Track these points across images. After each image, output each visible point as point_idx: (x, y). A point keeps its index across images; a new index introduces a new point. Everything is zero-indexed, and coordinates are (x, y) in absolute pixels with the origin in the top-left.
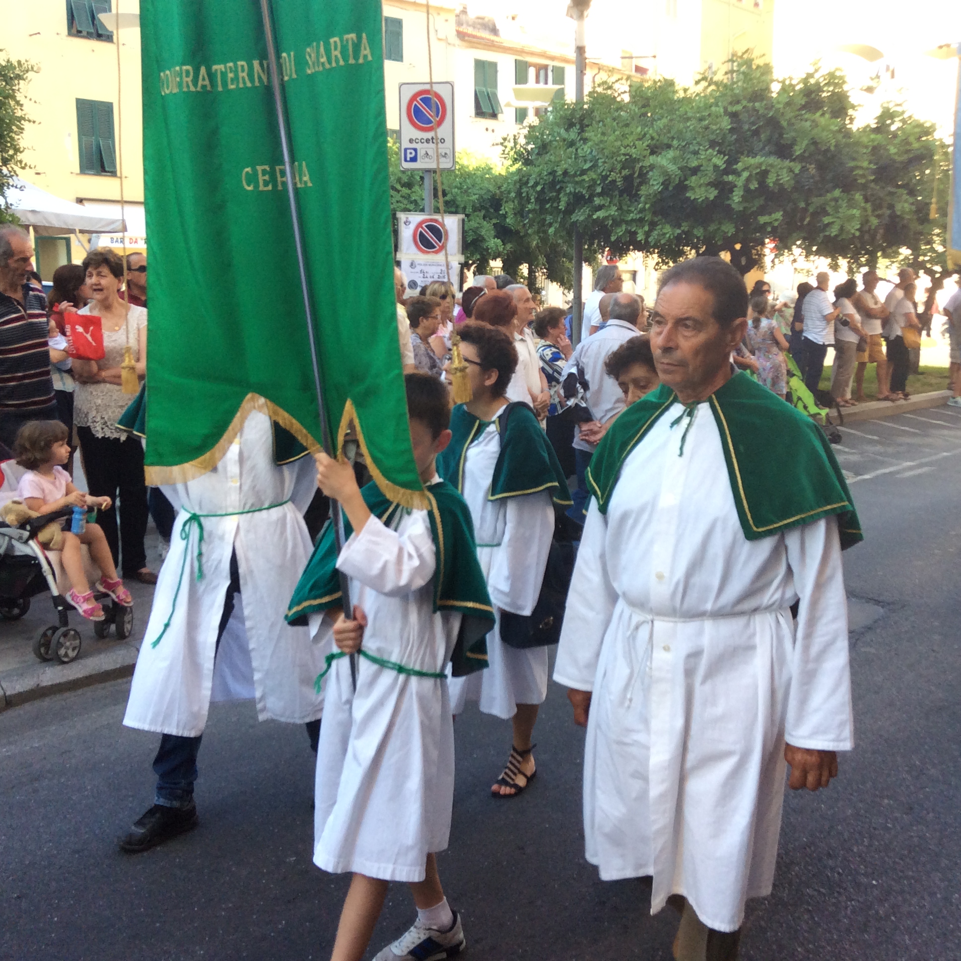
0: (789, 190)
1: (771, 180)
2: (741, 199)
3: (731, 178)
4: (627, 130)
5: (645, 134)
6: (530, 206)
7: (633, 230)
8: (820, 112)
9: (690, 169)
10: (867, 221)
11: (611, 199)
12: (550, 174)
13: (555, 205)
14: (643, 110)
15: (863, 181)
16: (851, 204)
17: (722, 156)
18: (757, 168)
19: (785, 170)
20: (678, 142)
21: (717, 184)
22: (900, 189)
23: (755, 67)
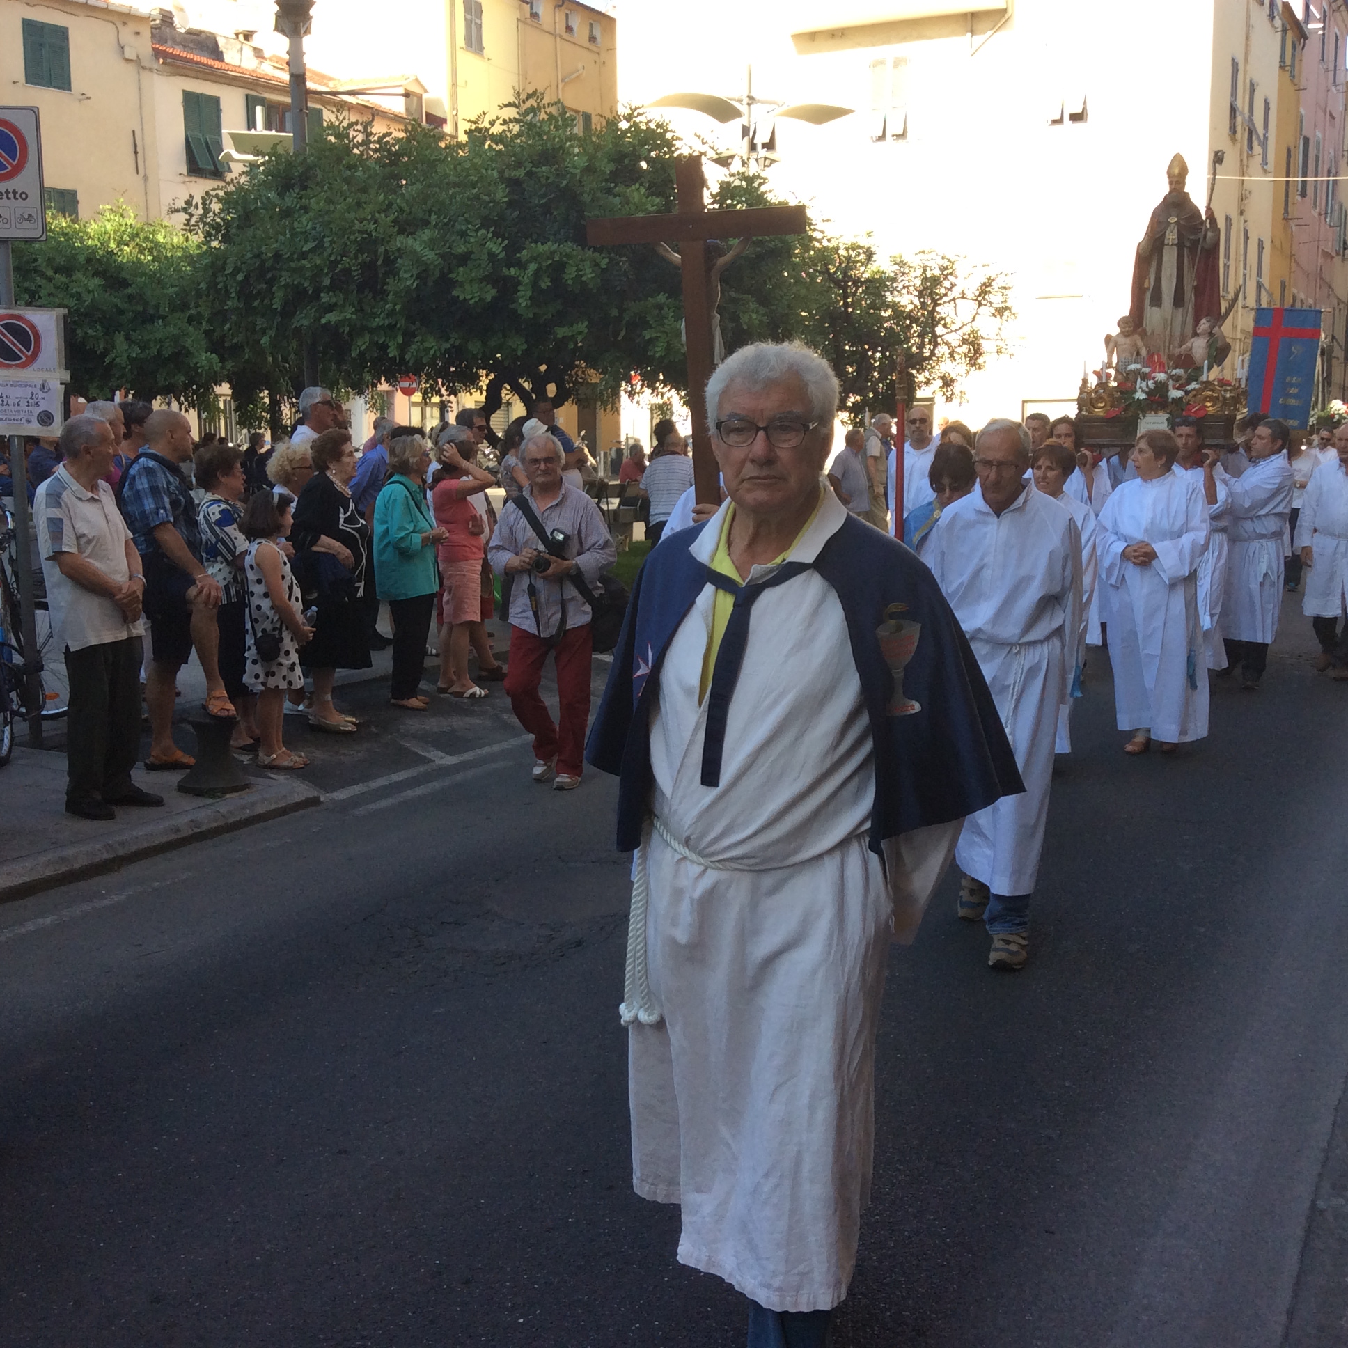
0: (595, 291)
1: (570, 274)
2: (529, 304)
3: (512, 269)
4: (364, 197)
5: (390, 205)
6: (229, 303)
7: (381, 342)
8: (637, 185)
9: (457, 256)
11: (346, 294)
12: (258, 256)
14: (388, 169)
17: (500, 239)
18: (548, 258)
19: (588, 262)
20: (438, 217)
21: (494, 279)
22: (746, 296)
23: (546, 117)
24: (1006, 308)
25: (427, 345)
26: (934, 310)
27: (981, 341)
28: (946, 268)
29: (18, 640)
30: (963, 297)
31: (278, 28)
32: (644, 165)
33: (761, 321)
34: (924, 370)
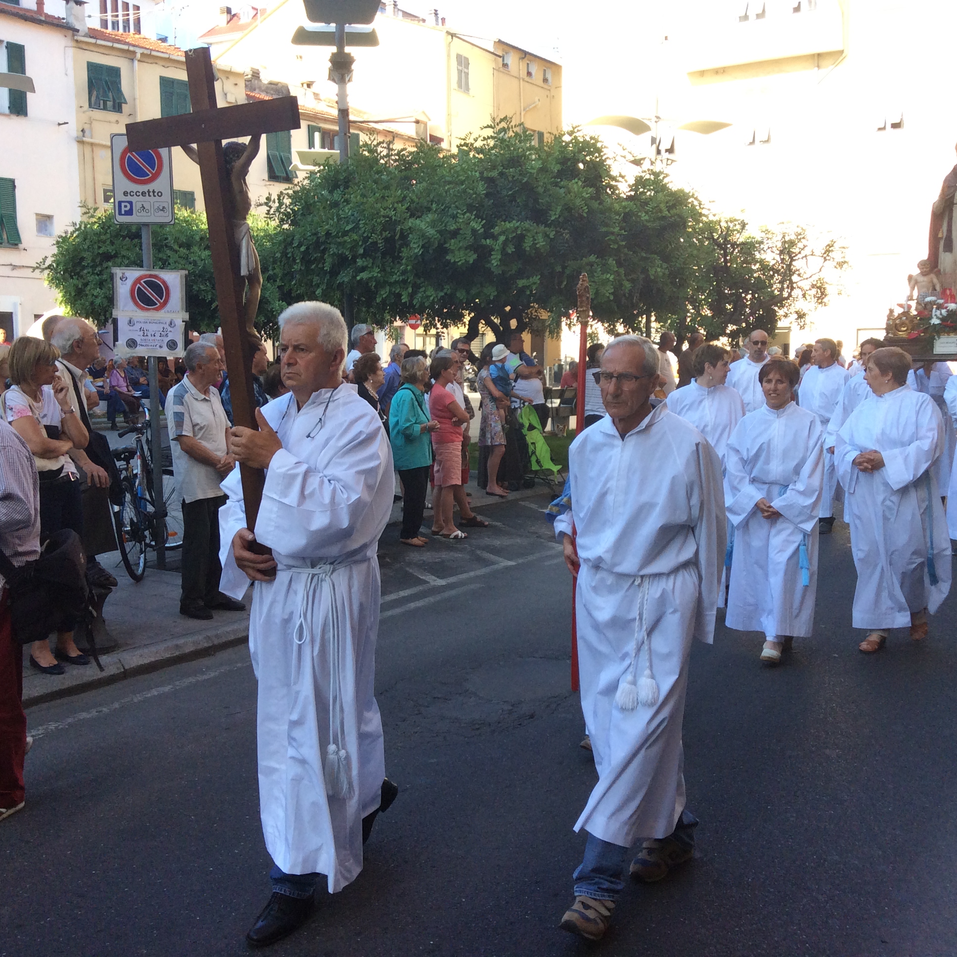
0: (545, 254)
1: (527, 244)
2: (499, 263)
3: (488, 241)
4: (387, 193)
5: (405, 197)
6: (295, 267)
7: (397, 292)
8: (576, 180)
9: (450, 232)
10: (621, 285)
11: (374, 259)
12: (316, 234)
13: (320, 266)
14: (404, 173)
15: (616, 247)
16: (606, 269)
17: (480, 220)
18: (513, 232)
19: (541, 234)
20: (438, 205)
21: (476, 247)
22: (653, 256)
23: (513, 134)
24: (845, 262)
25: (428, 293)
26: (790, 264)
27: (826, 286)
28: (800, 234)
29: (151, 496)
30: (812, 255)
31: (331, 78)
32: (581, 166)
33: (664, 274)
34: (782, 306)
